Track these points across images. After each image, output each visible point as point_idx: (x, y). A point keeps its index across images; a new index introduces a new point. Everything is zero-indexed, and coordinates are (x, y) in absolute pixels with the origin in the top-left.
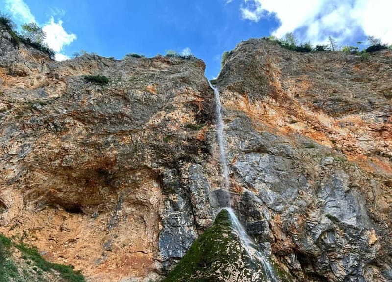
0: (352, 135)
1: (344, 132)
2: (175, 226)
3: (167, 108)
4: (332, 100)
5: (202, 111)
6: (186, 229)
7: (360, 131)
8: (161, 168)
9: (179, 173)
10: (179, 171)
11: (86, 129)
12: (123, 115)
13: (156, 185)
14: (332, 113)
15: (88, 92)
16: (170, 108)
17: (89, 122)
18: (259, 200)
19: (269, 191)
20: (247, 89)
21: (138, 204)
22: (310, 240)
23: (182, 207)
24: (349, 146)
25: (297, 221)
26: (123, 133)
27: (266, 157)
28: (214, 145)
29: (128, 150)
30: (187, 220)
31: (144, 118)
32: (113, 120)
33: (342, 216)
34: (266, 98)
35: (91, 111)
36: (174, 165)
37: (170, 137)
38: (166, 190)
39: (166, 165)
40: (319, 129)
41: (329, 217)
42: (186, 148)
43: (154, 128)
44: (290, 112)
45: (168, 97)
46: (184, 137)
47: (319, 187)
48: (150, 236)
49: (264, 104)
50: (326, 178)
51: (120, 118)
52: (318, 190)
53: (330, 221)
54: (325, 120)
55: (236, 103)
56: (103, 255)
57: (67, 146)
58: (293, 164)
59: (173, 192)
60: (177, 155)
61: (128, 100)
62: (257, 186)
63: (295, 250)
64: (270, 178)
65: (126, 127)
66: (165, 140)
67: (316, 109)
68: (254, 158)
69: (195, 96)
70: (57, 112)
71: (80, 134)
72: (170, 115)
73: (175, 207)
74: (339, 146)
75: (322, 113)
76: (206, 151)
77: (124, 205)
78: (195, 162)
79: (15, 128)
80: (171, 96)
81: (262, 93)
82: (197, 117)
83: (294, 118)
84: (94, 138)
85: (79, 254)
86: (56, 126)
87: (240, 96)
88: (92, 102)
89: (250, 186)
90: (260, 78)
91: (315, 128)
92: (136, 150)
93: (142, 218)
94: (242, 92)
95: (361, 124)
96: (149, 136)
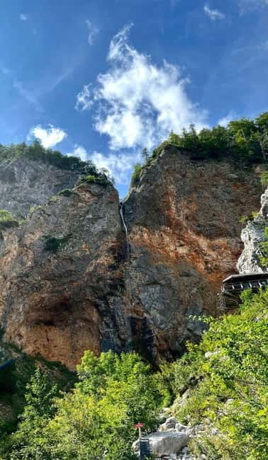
0: (219, 257)
1: (214, 254)
2: (109, 338)
3: (96, 256)
4: (210, 225)
5: (118, 254)
6: (115, 340)
7: (224, 255)
8: (97, 300)
9: (107, 304)
10: (108, 303)
11: (52, 284)
12: (71, 271)
13: (95, 310)
14: (210, 237)
15: (49, 260)
16: (98, 257)
17: (53, 280)
18: (152, 322)
19: (158, 315)
20: (149, 222)
21: (85, 320)
22: (177, 344)
23: (111, 326)
24: (216, 265)
25: (171, 333)
26: (73, 281)
27: (158, 288)
28: (127, 281)
29: (76, 290)
30: (115, 335)
31: (83, 269)
32: (66, 275)
33: (195, 329)
34: (163, 227)
35: (53, 274)
36: (104, 298)
37: (100, 279)
38: (101, 314)
39: (99, 298)
40: (199, 252)
41: (189, 330)
42: (111, 286)
43: (90, 274)
44: (180, 237)
45: (96, 249)
46: (108, 277)
47: (187, 309)
48: (96, 342)
49: (162, 233)
50: (191, 303)
51: (70, 273)
52: (186, 312)
53: (188, 332)
54: (203, 243)
55: (142, 236)
56: (73, 353)
57: (43, 296)
58: (174, 293)
59: (106, 316)
60: (106, 292)
61: (72, 260)
62: (152, 312)
63: (170, 349)
64: (159, 306)
65: (74, 278)
66: (98, 282)
67: (198, 233)
68: (151, 289)
69: (113, 242)
70: (36, 280)
71: (49, 287)
72: (98, 261)
73: (108, 326)
74: (209, 266)
75: (202, 237)
76: (123, 286)
77: (78, 321)
78: (116, 296)
79: (19, 297)
80: (98, 247)
81: (160, 224)
82: (115, 258)
83: (182, 242)
84: (57, 288)
85: (61, 353)
86: (37, 288)
87: (145, 229)
88: (53, 268)
89: (147, 312)
90: (158, 210)
91: (195, 251)
92: (81, 290)
93: (90, 329)
94: (145, 226)
95: (225, 248)
96: (87, 280)
